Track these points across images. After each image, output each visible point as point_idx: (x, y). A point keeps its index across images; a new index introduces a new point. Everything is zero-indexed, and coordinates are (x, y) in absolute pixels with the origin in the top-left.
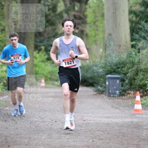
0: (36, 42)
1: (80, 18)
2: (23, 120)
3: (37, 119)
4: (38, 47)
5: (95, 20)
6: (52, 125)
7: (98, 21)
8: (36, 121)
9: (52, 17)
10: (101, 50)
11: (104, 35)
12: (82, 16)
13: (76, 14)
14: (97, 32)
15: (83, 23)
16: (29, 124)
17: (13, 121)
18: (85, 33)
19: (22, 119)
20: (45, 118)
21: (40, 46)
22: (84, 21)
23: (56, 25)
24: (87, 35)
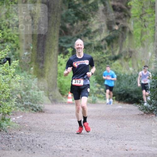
0: (61, 42)
1: (121, 10)
2: (43, 149)
3: (63, 147)
4: (64, 49)
5: (141, 13)
6: (83, 155)
7: (146, 13)
8: (60, 151)
9: (83, 8)
10: (150, 54)
11: (154, 34)
12: (124, 7)
13: (116, 4)
14: (144, 29)
15: (125, 16)
16: (51, 154)
17: (29, 150)
18: (128, 30)
19: (42, 147)
20: (73, 146)
21: (66, 48)
22: (126, 14)
23: (88, 20)
24: (130, 33)
